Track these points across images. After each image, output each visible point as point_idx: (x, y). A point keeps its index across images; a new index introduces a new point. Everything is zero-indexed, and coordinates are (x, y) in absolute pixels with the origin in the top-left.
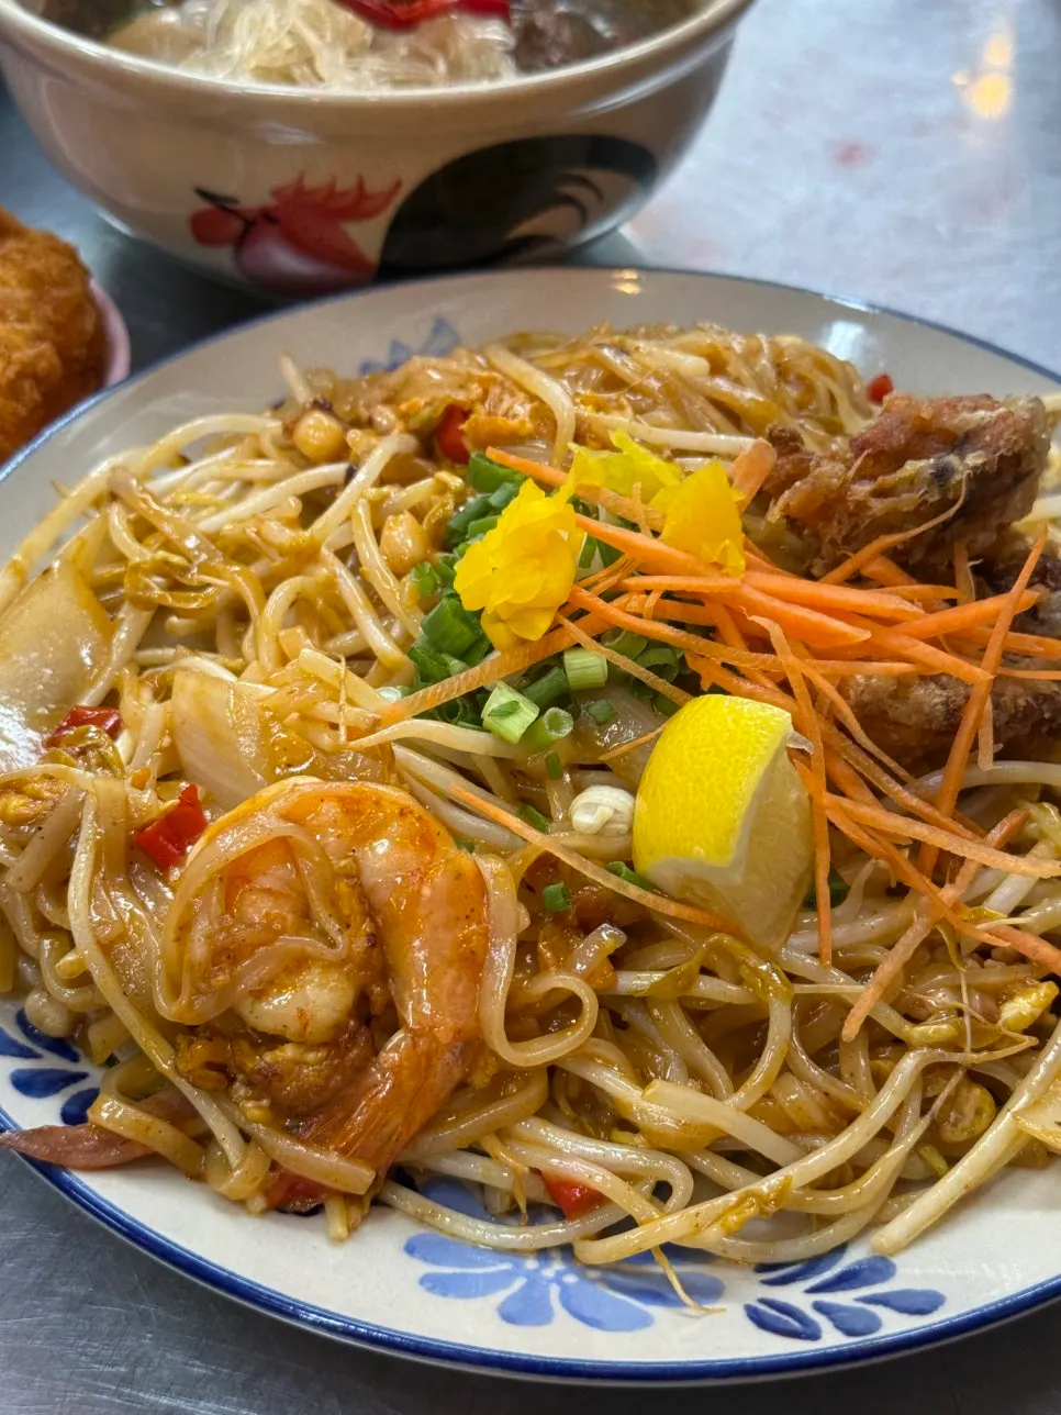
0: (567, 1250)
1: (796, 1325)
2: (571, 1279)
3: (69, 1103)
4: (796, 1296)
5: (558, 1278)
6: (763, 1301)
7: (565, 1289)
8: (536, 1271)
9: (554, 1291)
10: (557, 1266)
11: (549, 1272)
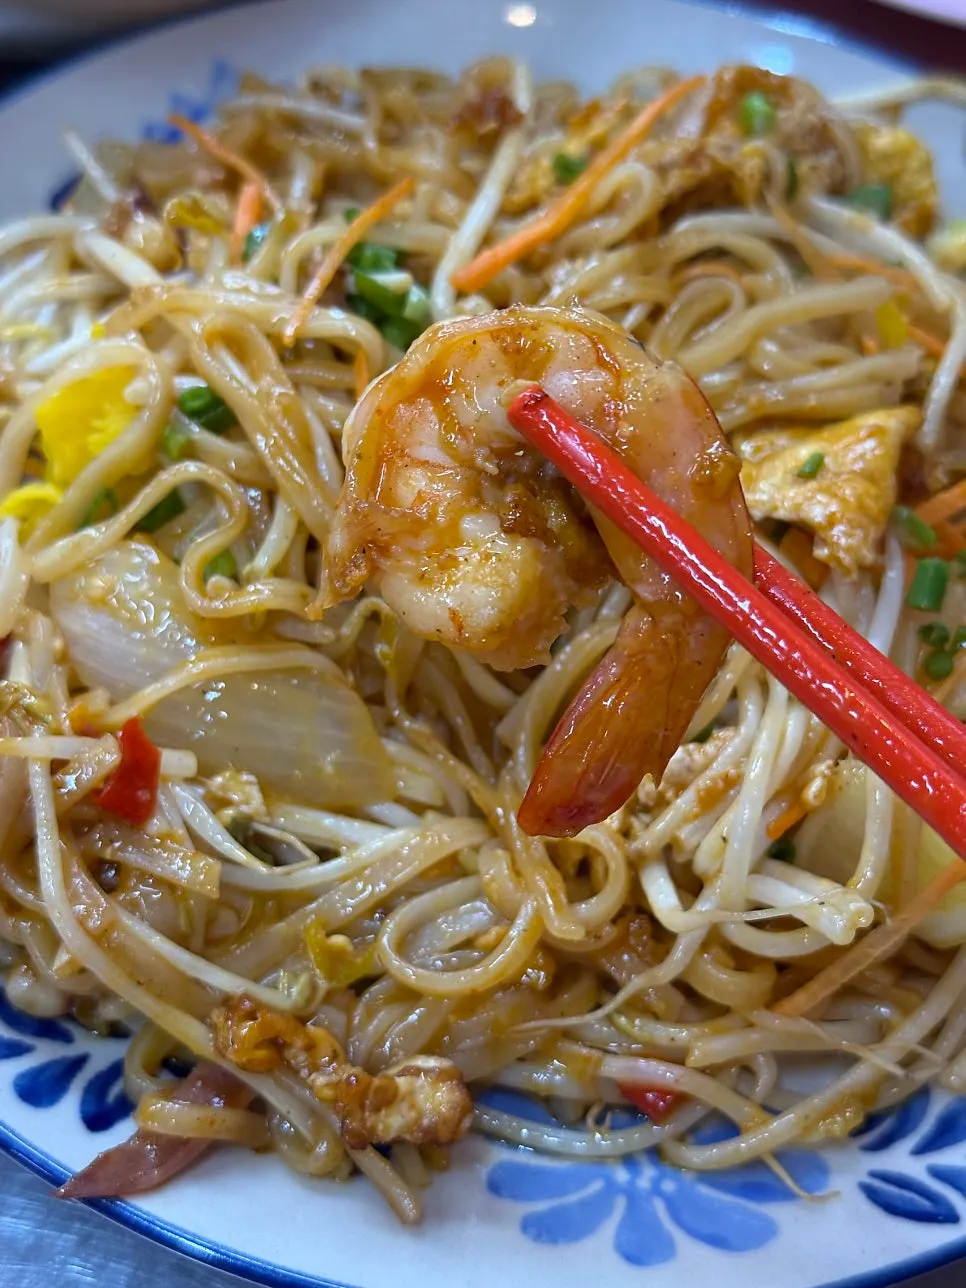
0: (656, 1153)
1: (925, 1204)
2: (669, 1186)
3: (84, 1102)
4: (901, 1160)
5: (656, 1190)
6: (874, 1174)
7: (669, 1202)
8: (632, 1182)
9: (659, 1206)
10: (648, 1173)
11: (644, 1182)
